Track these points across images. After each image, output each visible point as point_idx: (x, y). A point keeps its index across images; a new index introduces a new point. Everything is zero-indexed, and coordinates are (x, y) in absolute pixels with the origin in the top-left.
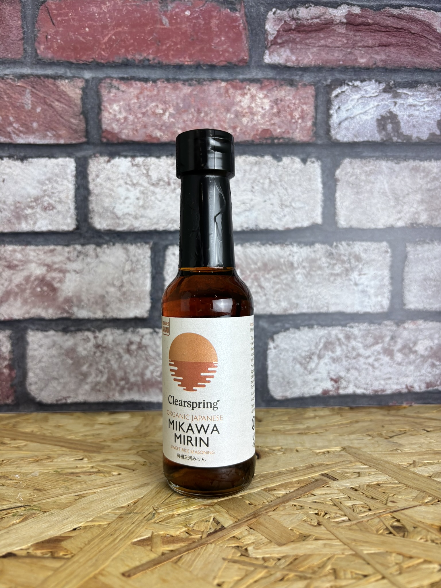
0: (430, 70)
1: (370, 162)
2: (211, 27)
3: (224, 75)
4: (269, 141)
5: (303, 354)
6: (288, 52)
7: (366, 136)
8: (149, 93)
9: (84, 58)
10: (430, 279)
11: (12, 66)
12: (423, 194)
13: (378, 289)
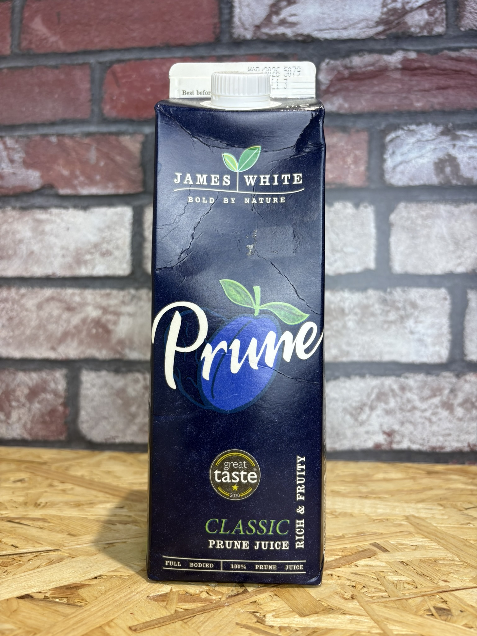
1: (426, 206)
5: (354, 404)
6: (341, 100)
7: (422, 180)
11: (81, 125)
13: (436, 338)
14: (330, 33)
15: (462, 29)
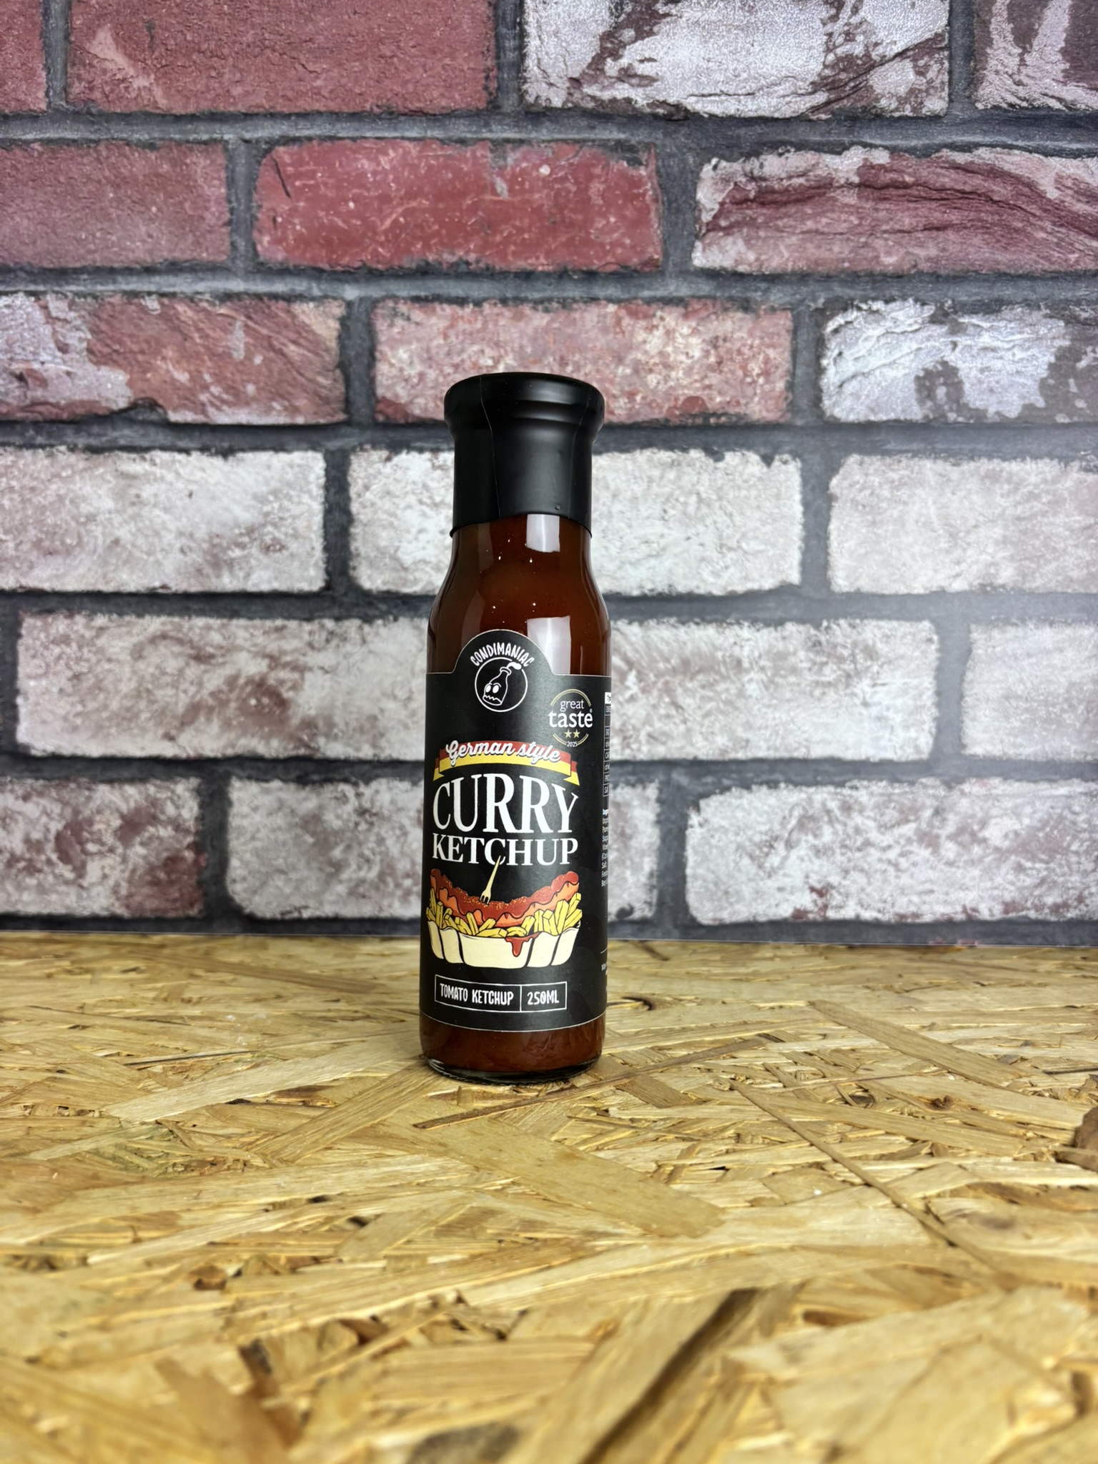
0: (1029, 277)
1: (899, 462)
2: (590, 198)
3: (613, 291)
4: (699, 421)
5: (757, 838)
6: (741, 245)
7: (893, 410)
8: (467, 326)
9: (346, 260)
10: (1018, 697)
11: (209, 275)
12: (1006, 527)
13: (911, 714)
14: (722, 103)
15: (980, 106)
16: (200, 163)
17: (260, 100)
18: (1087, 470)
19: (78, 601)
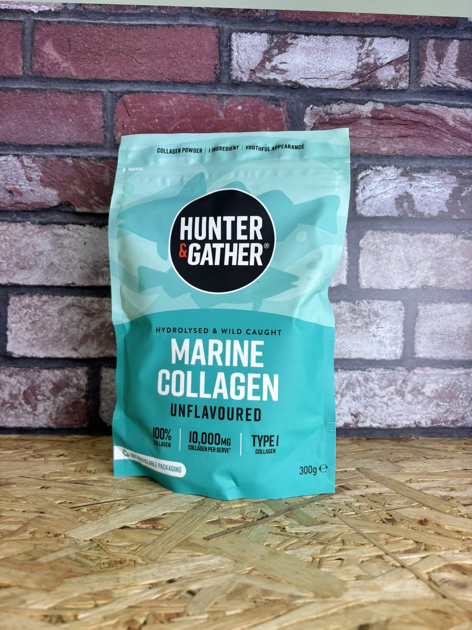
0: (442, 158)
1: (388, 234)
2: (259, 120)
7: (386, 212)
10: (437, 333)
11: (94, 149)
12: (432, 262)
13: (393, 340)
14: (314, 82)
15: (422, 86)
16: (91, 101)
17: (117, 75)
18: (465, 238)
19: (34, 289)
